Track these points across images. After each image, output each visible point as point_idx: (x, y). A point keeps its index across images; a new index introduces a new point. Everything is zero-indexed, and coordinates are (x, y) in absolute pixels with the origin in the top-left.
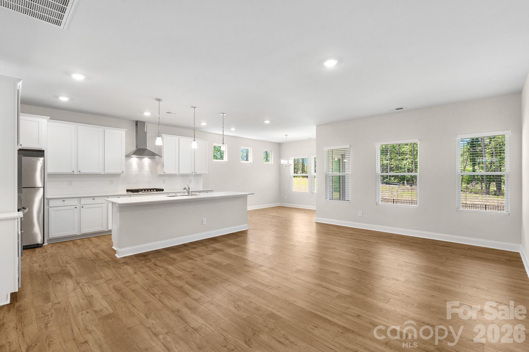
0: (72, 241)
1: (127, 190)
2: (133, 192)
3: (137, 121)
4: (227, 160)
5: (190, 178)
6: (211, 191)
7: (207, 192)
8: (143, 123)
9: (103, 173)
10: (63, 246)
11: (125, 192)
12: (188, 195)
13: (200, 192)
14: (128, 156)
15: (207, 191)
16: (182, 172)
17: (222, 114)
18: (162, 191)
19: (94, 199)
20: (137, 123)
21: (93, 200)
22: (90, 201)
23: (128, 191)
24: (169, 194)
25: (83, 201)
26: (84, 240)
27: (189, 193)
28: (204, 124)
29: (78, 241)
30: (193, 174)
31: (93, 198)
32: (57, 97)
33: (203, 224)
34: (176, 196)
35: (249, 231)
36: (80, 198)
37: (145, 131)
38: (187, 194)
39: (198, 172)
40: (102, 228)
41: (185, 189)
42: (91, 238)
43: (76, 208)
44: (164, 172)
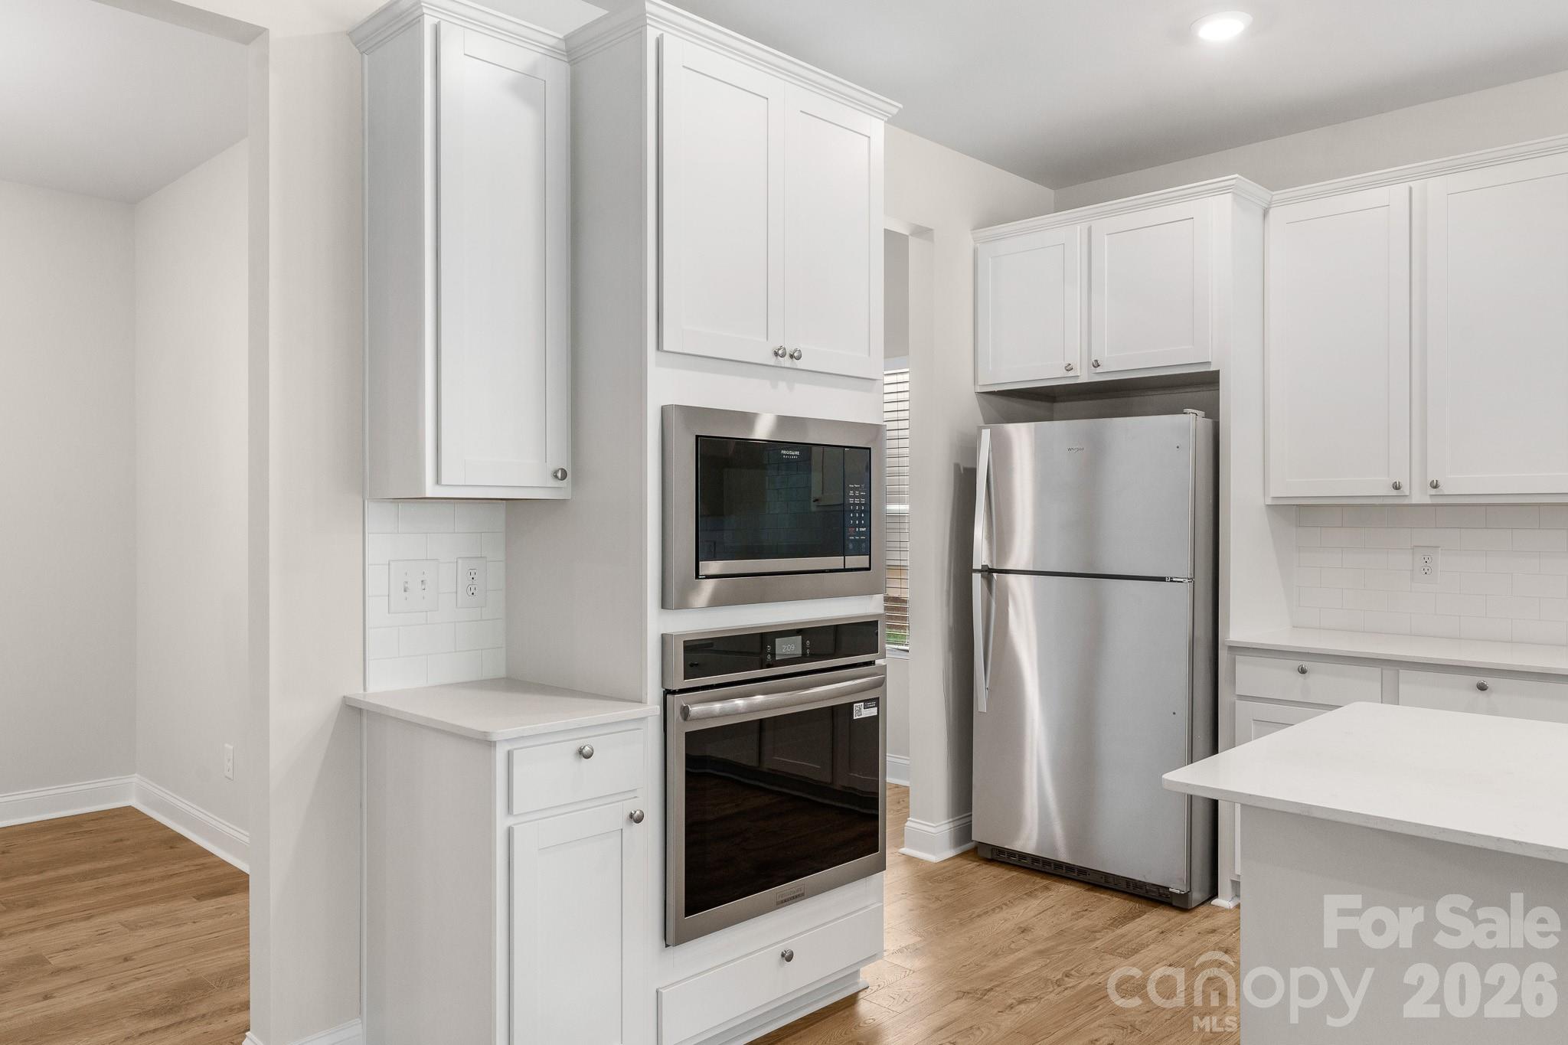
19: (1483, 688)
21: (1482, 695)
31: (1481, 678)
36: (1395, 664)
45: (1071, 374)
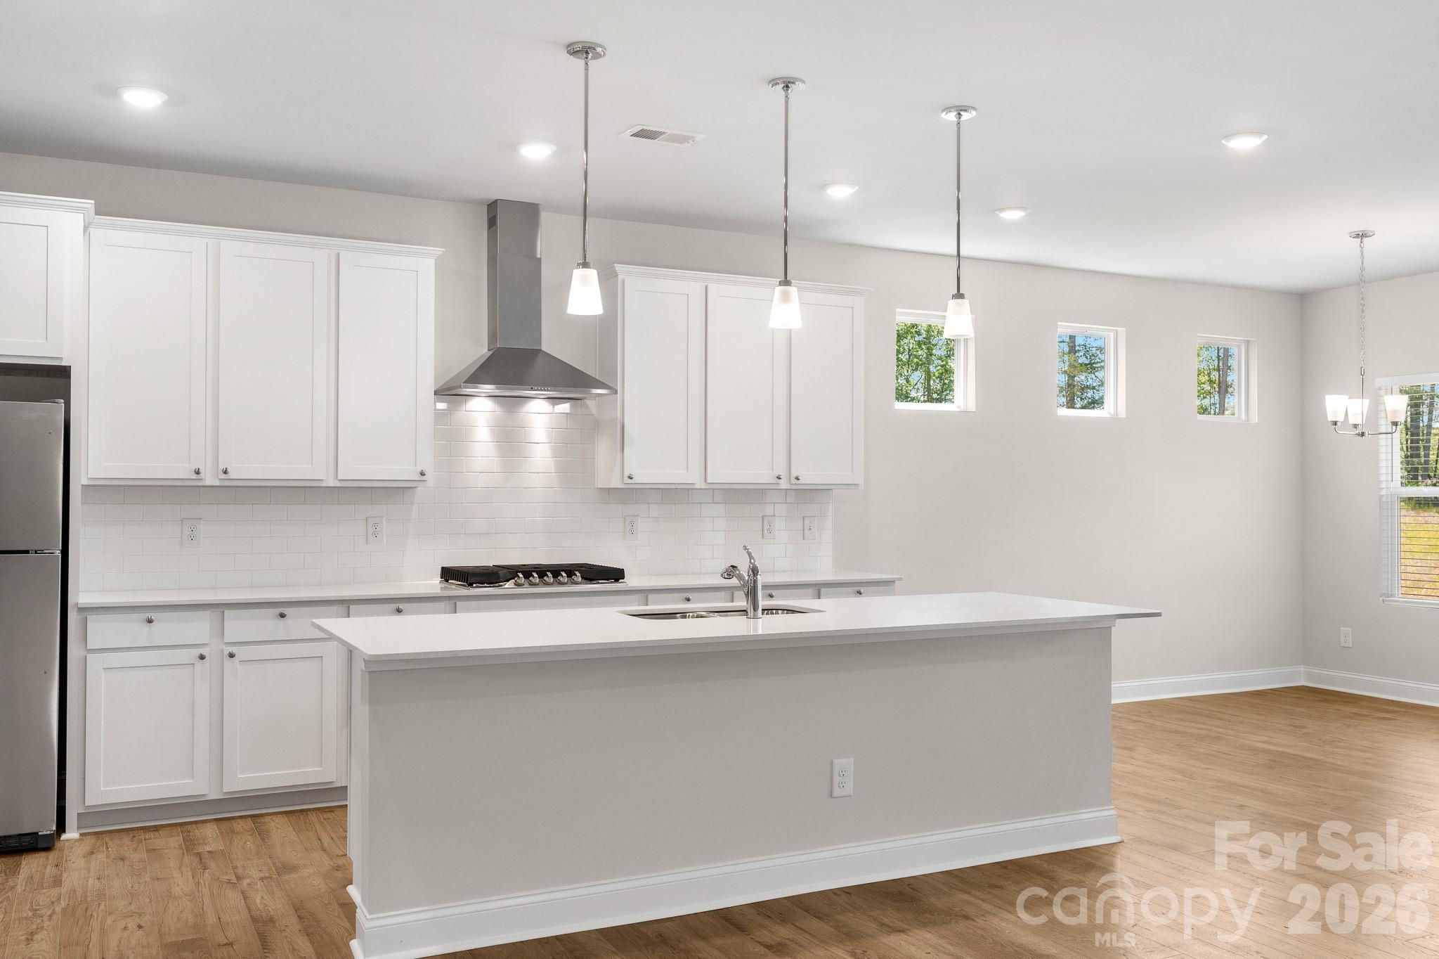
0: (185, 828)
1: (443, 569)
2: (471, 585)
3: (496, 202)
4: (972, 406)
5: (769, 510)
6: (884, 585)
7: (859, 593)
8: (529, 213)
9: (331, 483)
10: (135, 857)
11: (434, 584)
12: (751, 613)
13: (818, 589)
14: (450, 392)
15: (858, 588)
16: (724, 472)
17: (952, 116)
18: (617, 580)
19: (282, 616)
20: (493, 210)
21: (281, 622)
22: (263, 625)
23: (448, 574)
24: (651, 597)
25: (239, 627)
26: (233, 831)
27: (752, 593)
28: (840, 193)
29: (210, 831)
30: (784, 484)
31: (281, 609)
32: (112, 91)
33: (837, 792)
34: (684, 615)
35: (1122, 852)
36: (220, 608)
37: (539, 256)
38: (742, 603)
39: (810, 476)
40: (320, 769)
41: (731, 571)
42: (267, 819)
43: (202, 657)
44: (627, 473)
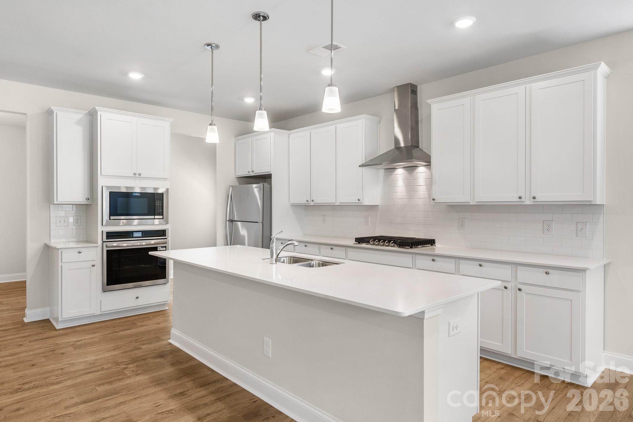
44: (433, 198)
45: (249, 173)
